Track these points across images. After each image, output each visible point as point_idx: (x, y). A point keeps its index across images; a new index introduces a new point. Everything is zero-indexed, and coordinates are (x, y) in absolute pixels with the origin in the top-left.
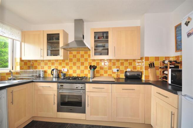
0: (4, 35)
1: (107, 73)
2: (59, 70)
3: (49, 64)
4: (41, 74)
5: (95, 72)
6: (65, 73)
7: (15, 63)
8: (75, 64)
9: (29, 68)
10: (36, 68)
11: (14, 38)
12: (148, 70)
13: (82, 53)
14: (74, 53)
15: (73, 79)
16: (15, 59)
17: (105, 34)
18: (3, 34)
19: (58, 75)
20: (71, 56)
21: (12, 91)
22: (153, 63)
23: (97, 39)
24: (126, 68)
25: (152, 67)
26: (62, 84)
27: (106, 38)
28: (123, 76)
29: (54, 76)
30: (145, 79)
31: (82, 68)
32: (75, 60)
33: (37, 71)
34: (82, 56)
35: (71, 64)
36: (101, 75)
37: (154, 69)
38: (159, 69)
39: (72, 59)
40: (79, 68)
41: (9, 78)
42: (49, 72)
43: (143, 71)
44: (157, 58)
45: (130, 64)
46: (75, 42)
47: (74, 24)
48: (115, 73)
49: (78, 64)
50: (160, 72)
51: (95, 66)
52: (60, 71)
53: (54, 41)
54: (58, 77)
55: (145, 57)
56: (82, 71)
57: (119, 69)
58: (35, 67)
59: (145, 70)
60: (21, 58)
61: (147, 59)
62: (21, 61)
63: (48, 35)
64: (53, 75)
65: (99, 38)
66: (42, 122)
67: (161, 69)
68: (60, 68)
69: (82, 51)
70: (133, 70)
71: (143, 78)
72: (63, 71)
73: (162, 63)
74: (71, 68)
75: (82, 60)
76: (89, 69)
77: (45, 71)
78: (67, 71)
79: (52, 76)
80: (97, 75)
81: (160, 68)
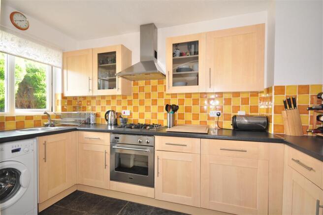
0: (38, 59)
1: (198, 119)
2: (117, 113)
3: (103, 103)
4: (91, 119)
5: (177, 117)
6: (126, 117)
7: (55, 101)
8: (142, 103)
9: (75, 109)
10: (84, 109)
11: (51, 63)
12: (281, 113)
13: (154, 82)
14: (142, 83)
15: (135, 128)
16: (56, 94)
17: (193, 46)
18: (35, 58)
19: (116, 120)
20: (136, 89)
21: (45, 142)
22: (294, 100)
23: (178, 57)
24: (237, 108)
25: (290, 106)
26: (117, 135)
27: (195, 54)
28: (228, 125)
29: (109, 123)
30: (274, 132)
31: (154, 109)
32: (142, 96)
33: (85, 114)
34: (154, 89)
35: (136, 102)
36: (188, 122)
37: (296, 110)
38: (310, 111)
39: (137, 94)
40: (148, 109)
41: (45, 123)
42: (103, 115)
43: (271, 116)
44: (304, 89)
45: (245, 101)
46: (141, 65)
47: (139, 33)
48: (213, 118)
49: (148, 102)
50: (312, 117)
51: (175, 105)
52: (119, 115)
53: (109, 64)
54: (116, 124)
55: (275, 87)
56: (155, 116)
57: (222, 112)
58: (83, 107)
59: (275, 113)
60: (62, 94)
61: (280, 90)
62: (64, 98)
63: (100, 55)
64: (107, 120)
65: (181, 54)
66: (89, 194)
67: (313, 111)
68: (118, 109)
69: (154, 79)
70: (250, 114)
71: (272, 131)
72: (123, 114)
73: (315, 99)
74: (136, 109)
75: (154, 95)
76: (165, 112)
77: (96, 114)
78: (129, 114)
79: (106, 123)
80: (179, 122)
81: (311, 109)
